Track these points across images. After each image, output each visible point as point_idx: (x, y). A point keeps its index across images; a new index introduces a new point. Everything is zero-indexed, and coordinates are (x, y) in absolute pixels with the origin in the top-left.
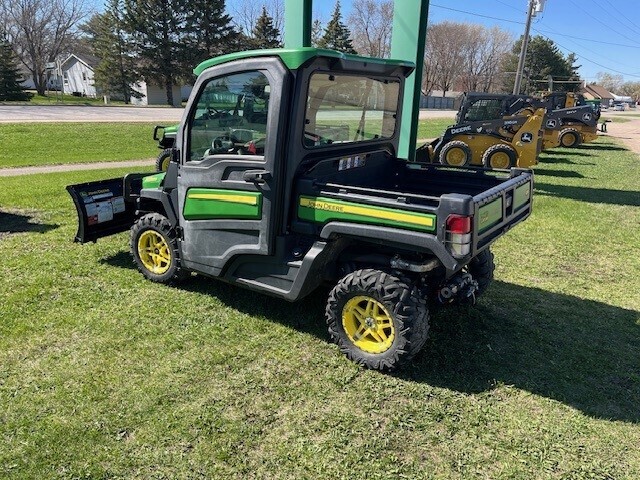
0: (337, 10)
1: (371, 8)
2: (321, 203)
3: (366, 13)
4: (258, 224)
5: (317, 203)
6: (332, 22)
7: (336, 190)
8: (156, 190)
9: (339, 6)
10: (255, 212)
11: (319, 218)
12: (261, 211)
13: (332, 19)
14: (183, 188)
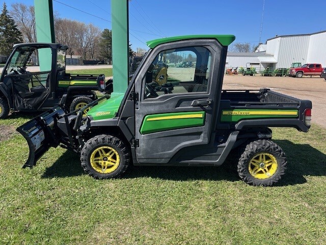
0: (5, 8)
1: (23, 8)
2: (236, 112)
3: (21, 11)
4: (202, 128)
5: (233, 112)
6: (2, 15)
7: (244, 105)
8: (111, 119)
9: (5, 6)
10: (201, 122)
11: (234, 119)
12: (204, 121)
13: (2, 13)
14: (141, 115)
